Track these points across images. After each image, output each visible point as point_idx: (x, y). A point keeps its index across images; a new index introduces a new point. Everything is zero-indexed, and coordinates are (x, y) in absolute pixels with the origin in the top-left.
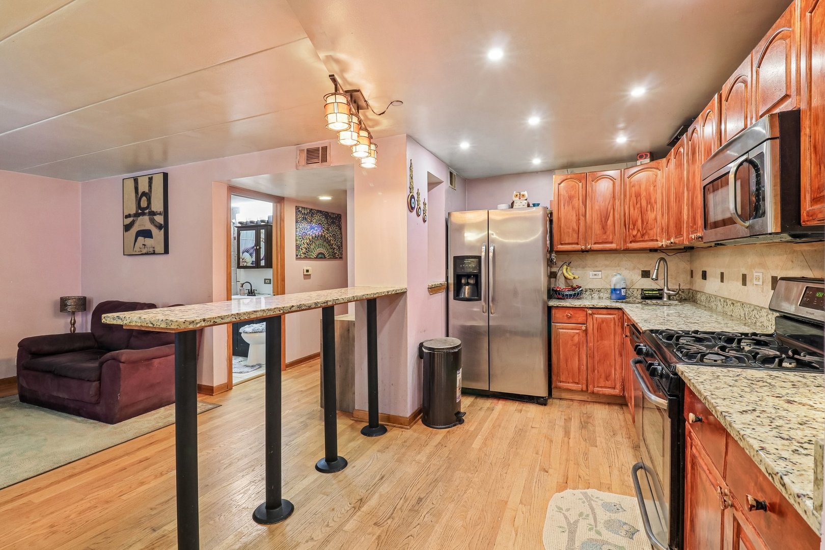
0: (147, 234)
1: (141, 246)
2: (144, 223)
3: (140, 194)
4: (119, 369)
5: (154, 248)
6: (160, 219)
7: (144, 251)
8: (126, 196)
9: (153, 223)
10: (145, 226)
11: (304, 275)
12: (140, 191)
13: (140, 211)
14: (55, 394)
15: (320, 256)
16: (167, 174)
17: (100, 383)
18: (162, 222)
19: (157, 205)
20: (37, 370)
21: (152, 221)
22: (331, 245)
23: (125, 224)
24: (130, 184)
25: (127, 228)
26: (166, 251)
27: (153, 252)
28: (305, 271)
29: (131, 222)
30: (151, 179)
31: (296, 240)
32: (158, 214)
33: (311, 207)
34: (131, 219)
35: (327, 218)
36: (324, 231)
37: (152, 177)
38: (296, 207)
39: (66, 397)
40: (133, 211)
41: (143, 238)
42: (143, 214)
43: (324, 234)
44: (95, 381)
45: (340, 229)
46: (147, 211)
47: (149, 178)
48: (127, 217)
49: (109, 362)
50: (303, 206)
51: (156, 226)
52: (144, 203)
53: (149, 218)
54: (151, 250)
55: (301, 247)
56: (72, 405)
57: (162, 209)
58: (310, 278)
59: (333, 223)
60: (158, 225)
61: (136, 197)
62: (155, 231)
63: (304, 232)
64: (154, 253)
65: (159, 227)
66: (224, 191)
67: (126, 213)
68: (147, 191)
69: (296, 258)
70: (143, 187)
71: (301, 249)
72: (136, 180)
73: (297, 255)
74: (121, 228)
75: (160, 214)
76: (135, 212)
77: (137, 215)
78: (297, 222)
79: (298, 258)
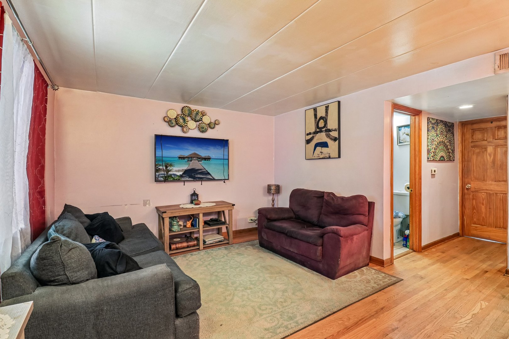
0: (324, 145)
1: (319, 153)
2: (322, 137)
3: (318, 118)
4: (339, 241)
5: (329, 154)
6: (334, 134)
7: (321, 157)
8: (307, 121)
9: (329, 137)
10: (322, 140)
11: (432, 175)
12: (319, 116)
13: (318, 130)
14: (287, 248)
15: (442, 159)
16: (340, 101)
17: (322, 248)
18: (337, 136)
19: (332, 124)
20: (274, 230)
21: (328, 136)
22: (448, 149)
23: (306, 139)
24: (312, 112)
25: (308, 142)
26: (339, 157)
27: (328, 157)
28: (433, 171)
29: (311, 138)
30: (327, 108)
31: (428, 146)
32: (333, 131)
33: (437, 118)
34: (311, 136)
35: (446, 127)
36: (444, 137)
37: (328, 106)
38: (428, 118)
39: (296, 252)
40: (313, 130)
41: (321, 147)
42: (321, 131)
43: (444, 140)
44: (319, 246)
45: (453, 136)
46: (324, 129)
47: (326, 107)
48: (308, 135)
49: (330, 234)
50: (432, 117)
51: (331, 139)
52: (321, 124)
53: (326, 134)
54: (327, 156)
55: (431, 151)
56: (298, 258)
57: (337, 127)
58: (434, 177)
59: (449, 130)
60: (333, 138)
61: (315, 120)
62: (330, 142)
63: (433, 139)
64: (330, 158)
65: (335, 139)
66: (390, 108)
67: (308, 132)
68: (324, 116)
69: (427, 161)
70: (321, 113)
71: (431, 153)
72: (315, 110)
73: (428, 158)
74: (304, 142)
75: (335, 130)
76: (314, 131)
77: (316, 133)
78: (428, 131)
79: (429, 160)
